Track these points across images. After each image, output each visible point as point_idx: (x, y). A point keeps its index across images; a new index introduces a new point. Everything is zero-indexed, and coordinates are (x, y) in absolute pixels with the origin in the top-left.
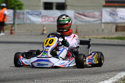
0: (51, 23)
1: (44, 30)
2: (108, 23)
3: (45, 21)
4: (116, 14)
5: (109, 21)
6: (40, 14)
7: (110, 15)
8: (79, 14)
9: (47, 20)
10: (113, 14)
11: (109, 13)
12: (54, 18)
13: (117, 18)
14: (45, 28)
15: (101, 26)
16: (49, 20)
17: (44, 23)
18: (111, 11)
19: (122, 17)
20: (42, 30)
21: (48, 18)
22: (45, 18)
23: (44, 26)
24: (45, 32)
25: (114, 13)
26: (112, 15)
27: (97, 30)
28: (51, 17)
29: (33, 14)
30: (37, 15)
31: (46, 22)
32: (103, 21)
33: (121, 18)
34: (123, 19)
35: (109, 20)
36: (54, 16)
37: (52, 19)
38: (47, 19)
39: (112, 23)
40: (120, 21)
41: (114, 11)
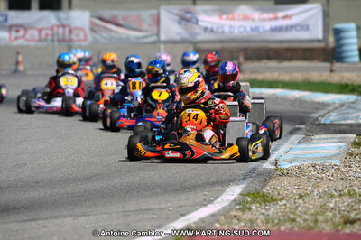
0: (32, 43)
1: (17, 63)
2: (175, 42)
3: (16, 38)
4: (194, 20)
5: (177, 38)
6: (6, 20)
7: (180, 23)
8: (101, 19)
9: (24, 36)
10: (188, 20)
11: (177, 18)
12: (40, 31)
13: (197, 30)
14: (20, 58)
16: (28, 36)
17: (16, 43)
18: (182, 13)
19: (209, 26)
20: (14, 62)
21: (26, 29)
22: (17, 31)
23: (18, 53)
24: (21, 68)
25: (188, 16)
26: (183, 22)
28: (31, 28)
31: (21, 42)
32: (163, 37)
33: (206, 29)
34: (212, 31)
35: (178, 34)
36: (40, 26)
37: (36, 33)
38: (22, 33)
39: (183, 42)
40: (203, 36)
41: (188, 12)
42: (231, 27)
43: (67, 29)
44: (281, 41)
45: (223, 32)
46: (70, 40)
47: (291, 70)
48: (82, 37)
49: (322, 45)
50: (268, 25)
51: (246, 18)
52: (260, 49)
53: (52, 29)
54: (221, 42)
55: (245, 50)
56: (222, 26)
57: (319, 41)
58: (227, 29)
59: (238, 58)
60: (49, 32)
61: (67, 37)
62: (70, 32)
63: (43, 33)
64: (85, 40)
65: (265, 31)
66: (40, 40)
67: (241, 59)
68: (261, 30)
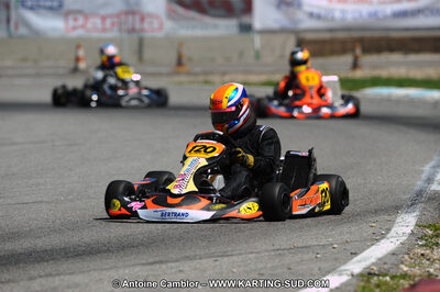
0: (96, 35)
1: (78, 59)
2: (272, 32)
3: (74, 28)
5: (275, 26)
6: (61, 6)
7: (278, 7)
12: (104, 18)
13: (300, 15)
14: (81, 53)
15: (253, 40)
16: (89, 25)
17: (74, 34)
19: (315, 11)
20: (73, 57)
21: (86, 17)
22: (75, 19)
23: (78, 47)
24: (82, 65)
27: (241, 54)
28: (94, 14)
29: (39, 6)
30: (51, 8)
31: (80, 32)
32: (257, 25)
33: (311, 15)
34: (319, 17)
35: (276, 21)
36: (103, 12)
37: (98, 22)
38: (81, 21)
39: (283, 31)
40: (308, 24)
42: (343, 12)
43: (137, 18)
44: (407, 29)
45: (333, 19)
46: (142, 30)
47: (421, 65)
48: (156, 25)
50: (389, 9)
52: (380, 39)
53: (118, 15)
54: (331, 30)
55: (361, 41)
56: (332, 10)
58: (337, 15)
59: (353, 50)
60: (115, 20)
61: (137, 26)
62: (142, 19)
63: (108, 22)
64: (161, 27)
65: (386, 17)
66: (104, 30)
67: (358, 51)
68: (380, 15)
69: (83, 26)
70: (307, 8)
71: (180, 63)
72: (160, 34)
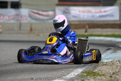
0: (6, 22)
3: (0, 20)
8: (33, 12)
11: (62, 12)
12: (9, 17)
13: (70, 16)
16: (5, 18)
18: (64, 10)
19: (75, 15)
21: (4, 16)
24: (1, 30)
25: (67, 11)
27: (51, 28)
33: (73, 16)
34: (76, 17)
36: (9, 14)
38: (2, 17)
40: (72, 19)
43: (20, 17)
44: (103, 21)
45: (80, 17)
48: (25, 18)
49: (119, 22)
50: (98, 15)
51: (89, 12)
52: (95, 24)
53: (14, 16)
54: (80, 21)
56: (80, 15)
57: (117, 21)
58: (82, 16)
59: (85, 27)
61: (20, 19)
62: (21, 17)
63: (11, 18)
64: (26, 20)
65: (97, 17)
66: (9, 20)
67: (87, 27)
69: (3, 19)
70: (72, 14)
71: (31, 30)
72: (26, 22)
